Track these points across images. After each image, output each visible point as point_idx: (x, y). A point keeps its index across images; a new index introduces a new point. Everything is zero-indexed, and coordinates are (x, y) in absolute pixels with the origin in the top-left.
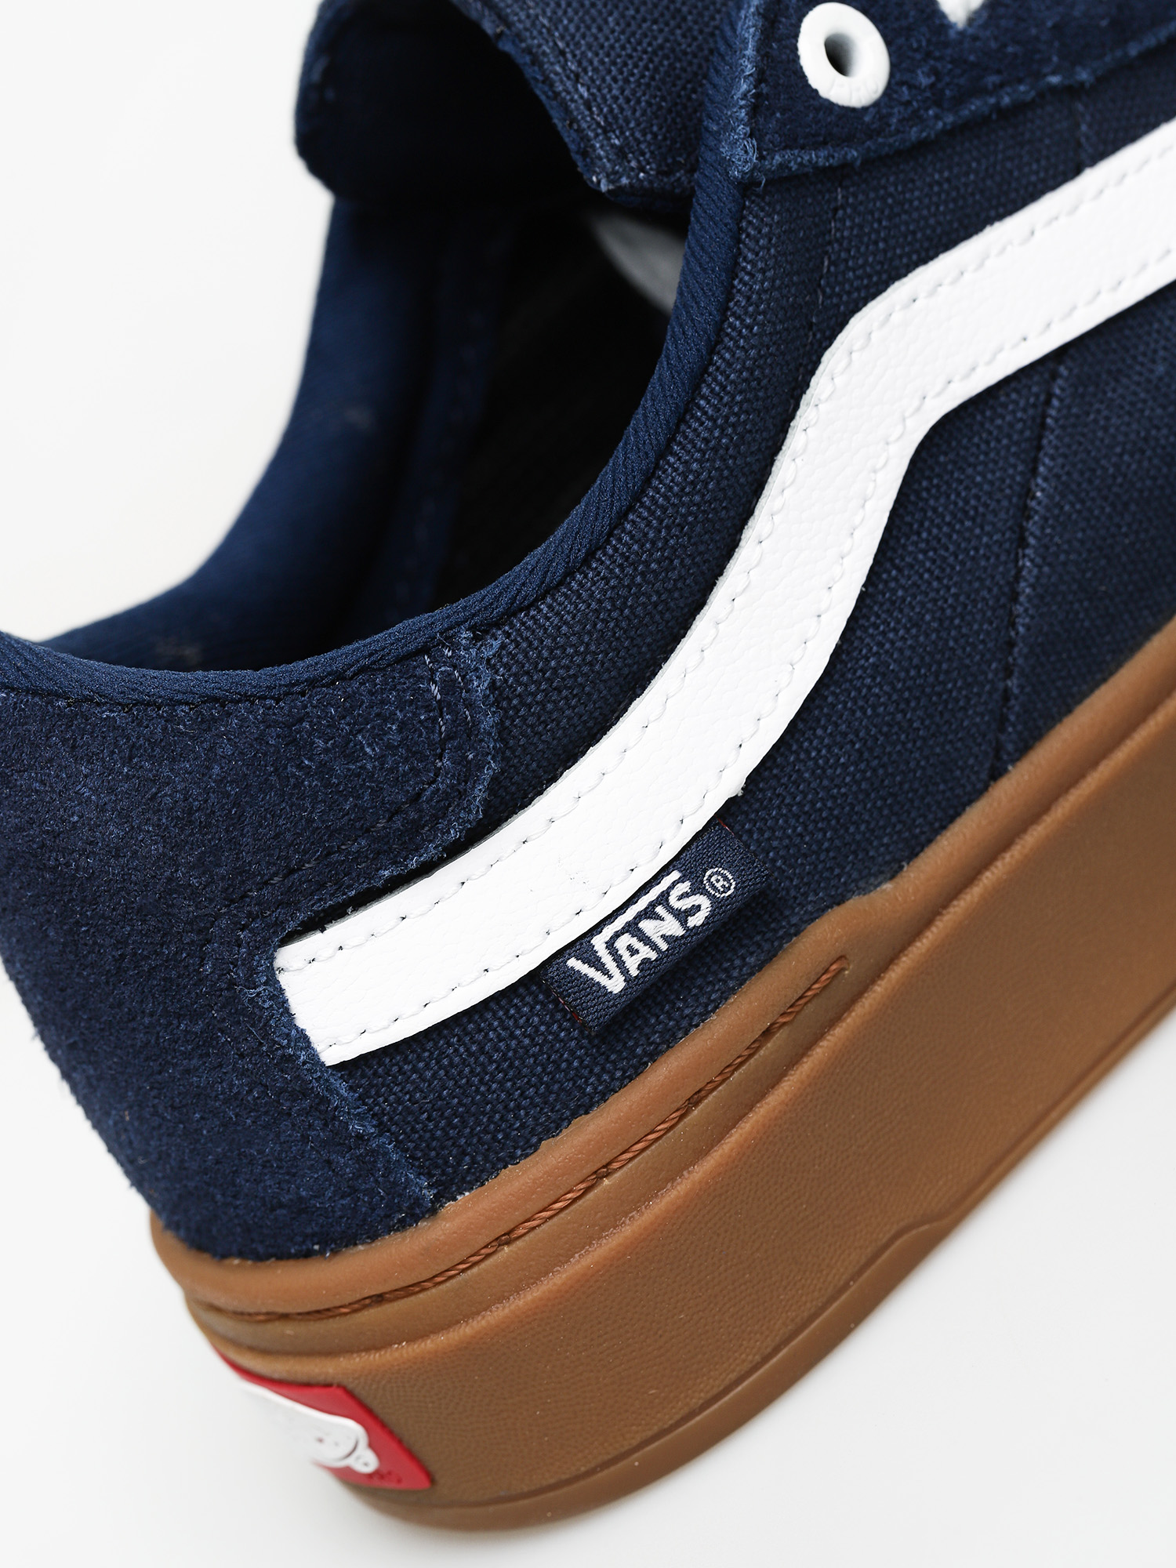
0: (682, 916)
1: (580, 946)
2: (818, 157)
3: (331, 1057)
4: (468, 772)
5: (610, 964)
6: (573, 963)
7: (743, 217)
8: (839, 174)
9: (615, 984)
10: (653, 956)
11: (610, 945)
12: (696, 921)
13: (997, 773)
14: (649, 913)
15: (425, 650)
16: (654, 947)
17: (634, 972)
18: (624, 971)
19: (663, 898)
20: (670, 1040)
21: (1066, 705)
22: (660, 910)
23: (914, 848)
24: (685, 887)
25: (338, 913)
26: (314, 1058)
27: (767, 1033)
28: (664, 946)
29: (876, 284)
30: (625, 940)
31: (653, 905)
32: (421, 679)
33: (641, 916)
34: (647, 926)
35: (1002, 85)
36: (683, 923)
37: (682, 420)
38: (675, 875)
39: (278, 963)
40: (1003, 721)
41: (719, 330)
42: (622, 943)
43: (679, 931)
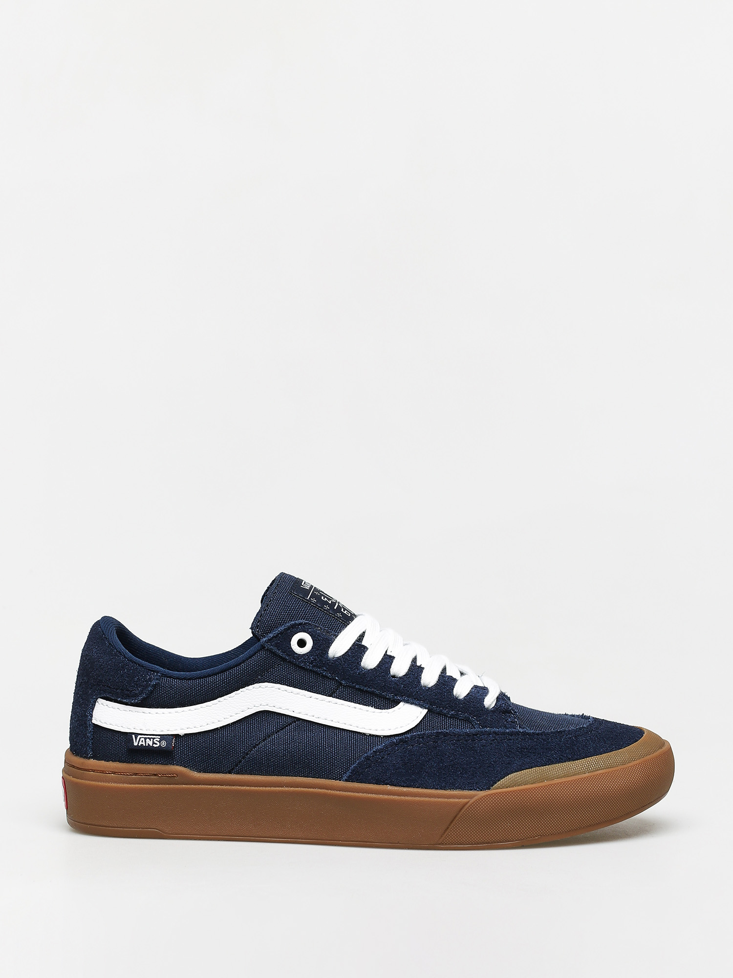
0: (154, 743)
1: (137, 735)
2: (280, 652)
3: (94, 721)
4: (141, 693)
5: (138, 740)
6: (133, 736)
7: (259, 651)
8: (284, 660)
9: (136, 744)
10: (144, 745)
11: (140, 738)
12: (155, 745)
13: (230, 772)
14: (150, 739)
15: (152, 671)
16: (146, 744)
17: (139, 745)
18: (138, 743)
19: (154, 739)
20: (140, 762)
21: (251, 773)
22: (152, 740)
23: (205, 771)
24: (158, 740)
25: (111, 700)
26: (91, 720)
27: (155, 775)
28: (147, 745)
29: (276, 682)
30: (143, 739)
31: (152, 738)
32: (148, 674)
33: (148, 738)
34: (148, 740)
35: (325, 671)
36: (153, 744)
37: (222, 672)
38: (159, 737)
39: (98, 700)
40: (237, 765)
41: (240, 664)
42: (142, 739)
43: (151, 745)
